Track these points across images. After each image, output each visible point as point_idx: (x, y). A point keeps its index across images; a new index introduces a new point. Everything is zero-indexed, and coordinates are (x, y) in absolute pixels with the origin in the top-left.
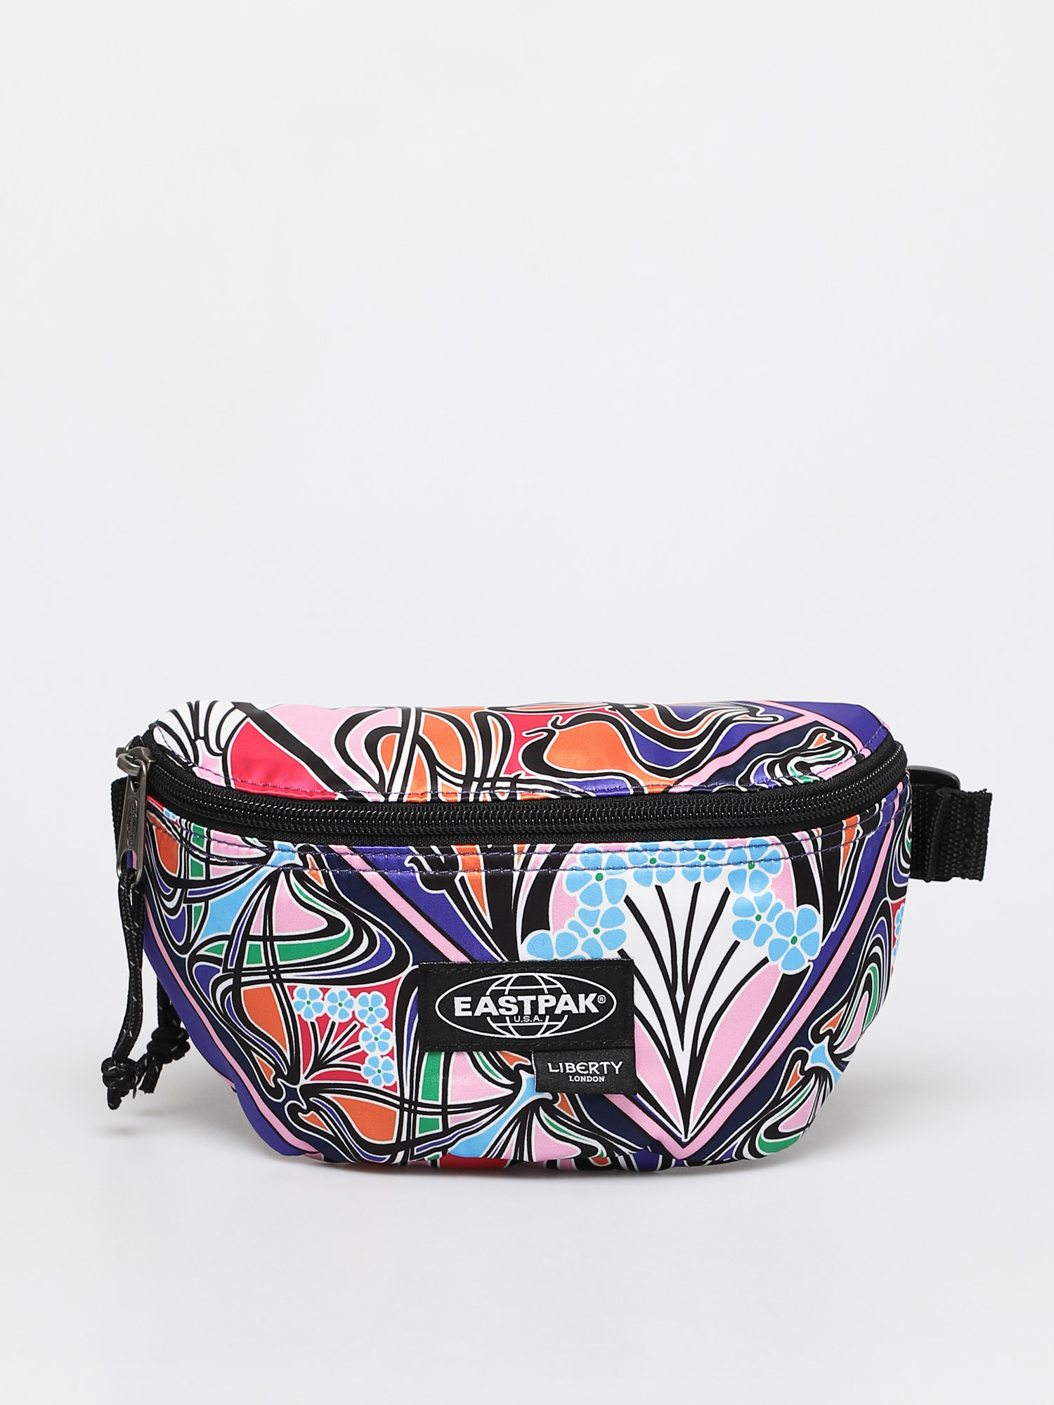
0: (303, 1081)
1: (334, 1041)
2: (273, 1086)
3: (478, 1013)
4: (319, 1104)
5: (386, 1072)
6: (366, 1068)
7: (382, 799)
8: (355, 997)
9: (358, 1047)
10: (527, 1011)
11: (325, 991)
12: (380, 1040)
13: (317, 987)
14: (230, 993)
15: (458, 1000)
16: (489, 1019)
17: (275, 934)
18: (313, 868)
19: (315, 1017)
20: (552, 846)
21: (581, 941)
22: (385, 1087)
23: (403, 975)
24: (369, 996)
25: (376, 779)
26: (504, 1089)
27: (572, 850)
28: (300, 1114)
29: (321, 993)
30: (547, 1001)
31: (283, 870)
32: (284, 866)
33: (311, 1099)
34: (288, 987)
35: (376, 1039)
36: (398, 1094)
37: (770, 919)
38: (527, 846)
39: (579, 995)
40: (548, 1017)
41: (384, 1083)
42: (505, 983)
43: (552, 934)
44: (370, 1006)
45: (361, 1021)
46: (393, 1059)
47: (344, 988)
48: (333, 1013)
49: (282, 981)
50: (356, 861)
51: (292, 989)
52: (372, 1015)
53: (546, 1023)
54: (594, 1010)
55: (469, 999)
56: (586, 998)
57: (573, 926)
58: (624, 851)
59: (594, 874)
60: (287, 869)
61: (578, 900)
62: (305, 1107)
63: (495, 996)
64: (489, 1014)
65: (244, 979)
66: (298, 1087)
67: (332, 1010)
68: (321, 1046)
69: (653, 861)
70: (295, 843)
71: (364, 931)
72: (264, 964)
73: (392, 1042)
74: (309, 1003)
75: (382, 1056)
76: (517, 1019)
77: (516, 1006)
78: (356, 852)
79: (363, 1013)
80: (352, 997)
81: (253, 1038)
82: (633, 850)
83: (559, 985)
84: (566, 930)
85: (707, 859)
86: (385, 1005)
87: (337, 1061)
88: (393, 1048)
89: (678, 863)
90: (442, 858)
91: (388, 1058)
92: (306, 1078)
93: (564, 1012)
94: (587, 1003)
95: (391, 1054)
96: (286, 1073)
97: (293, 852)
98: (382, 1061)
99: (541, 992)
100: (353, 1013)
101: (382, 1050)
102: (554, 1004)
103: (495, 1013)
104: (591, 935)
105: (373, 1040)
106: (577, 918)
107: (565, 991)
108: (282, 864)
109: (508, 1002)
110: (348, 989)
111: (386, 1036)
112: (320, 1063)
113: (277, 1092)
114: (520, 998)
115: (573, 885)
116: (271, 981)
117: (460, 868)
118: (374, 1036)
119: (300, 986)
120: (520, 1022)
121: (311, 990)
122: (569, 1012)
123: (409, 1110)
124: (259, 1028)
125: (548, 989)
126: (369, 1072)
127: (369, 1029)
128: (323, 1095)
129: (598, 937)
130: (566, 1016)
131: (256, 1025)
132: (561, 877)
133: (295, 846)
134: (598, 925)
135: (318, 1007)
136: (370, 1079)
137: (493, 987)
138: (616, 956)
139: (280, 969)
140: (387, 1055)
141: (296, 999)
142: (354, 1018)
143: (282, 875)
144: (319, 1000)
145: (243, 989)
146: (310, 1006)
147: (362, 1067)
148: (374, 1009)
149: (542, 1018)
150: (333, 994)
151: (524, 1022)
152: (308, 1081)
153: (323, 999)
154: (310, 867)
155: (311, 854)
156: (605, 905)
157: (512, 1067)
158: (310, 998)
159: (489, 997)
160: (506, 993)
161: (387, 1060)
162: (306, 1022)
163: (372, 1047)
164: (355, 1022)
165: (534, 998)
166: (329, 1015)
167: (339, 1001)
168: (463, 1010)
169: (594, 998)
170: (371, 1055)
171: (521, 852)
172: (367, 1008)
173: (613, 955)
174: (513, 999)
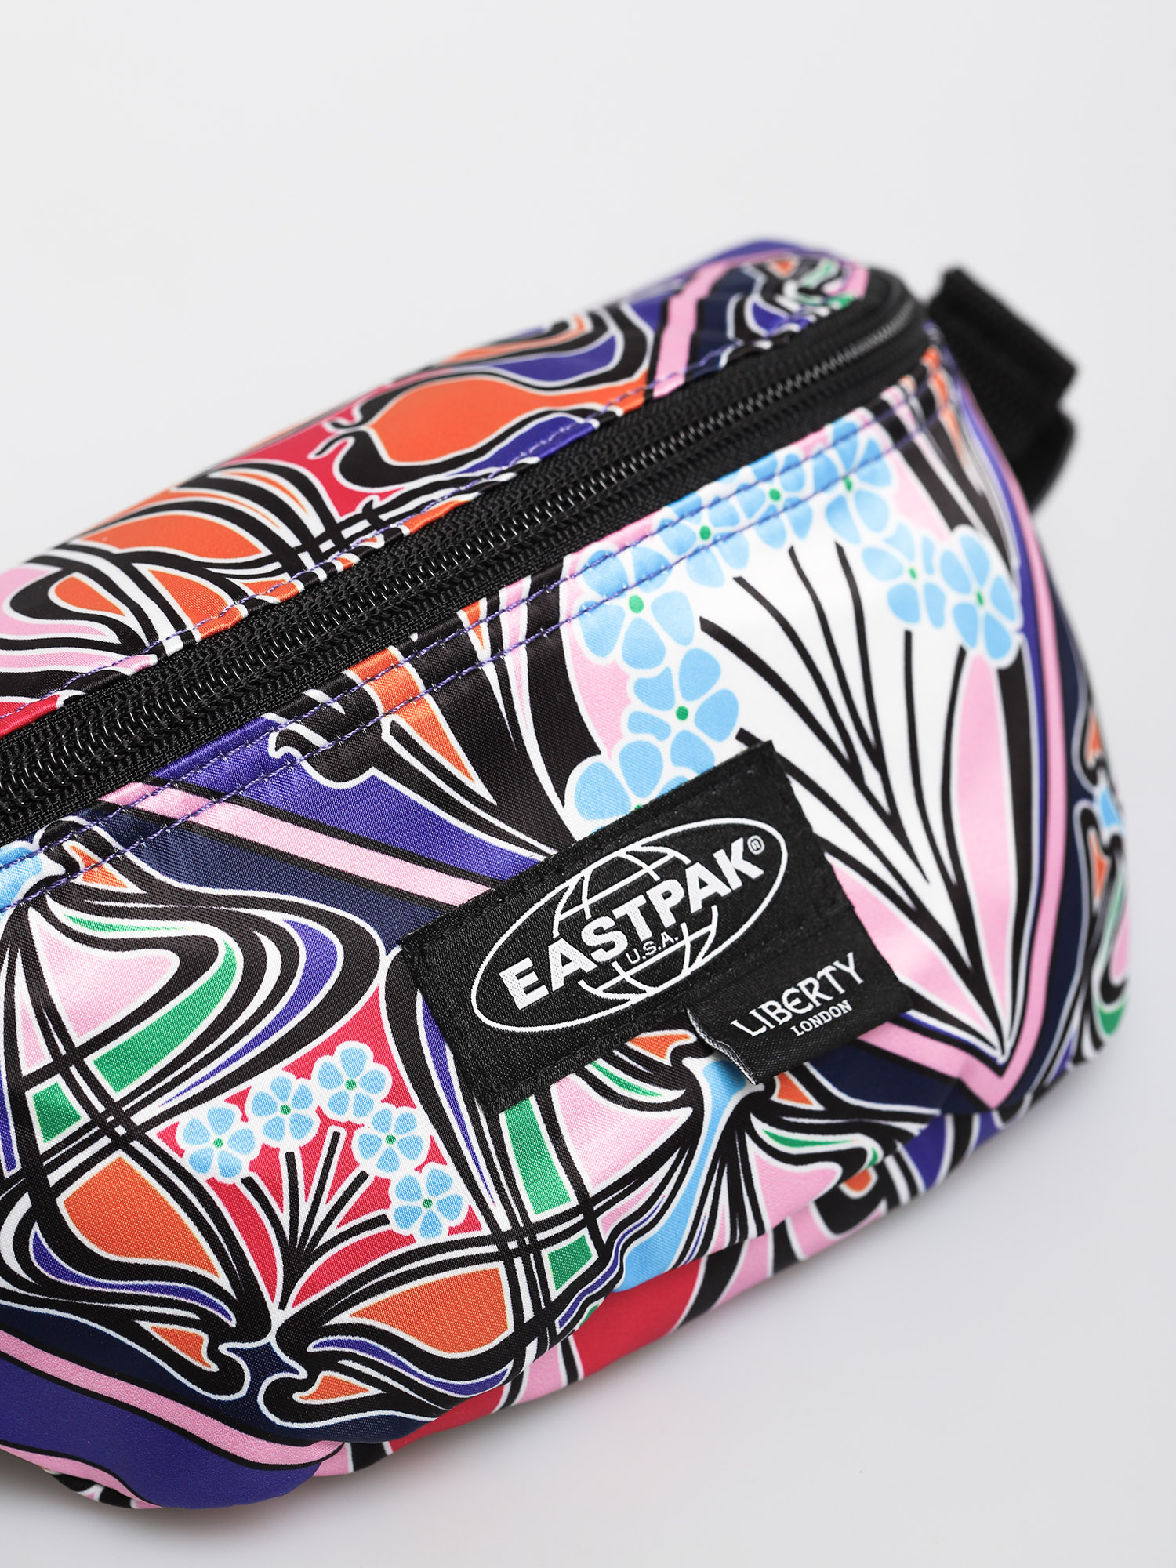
0: (278, 1318)
1: (307, 1192)
2: (214, 1368)
3: (557, 983)
4: (331, 1348)
5: (440, 1197)
6: (399, 1211)
7: (152, 660)
8: (308, 1077)
9: (363, 1176)
10: (644, 932)
11: (240, 1100)
12: (398, 1138)
13: (219, 1101)
14: (36, 1228)
15: (508, 976)
16: (582, 983)
17: (78, 1041)
18: (92, 866)
19: (246, 1165)
20: (526, 583)
21: (665, 747)
22: (452, 1231)
23: (380, 981)
24: (335, 1060)
25: (111, 637)
26: (674, 1112)
27: (565, 573)
28: (297, 1397)
29: (235, 1108)
30: (667, 895)
31: (29, 904)
32: (27, 895)
33: (310, 1349)
34: (159, 1135)
35: (391, 1139)
36: (486, 1231)
37: (929, 569)
38: (483, 604)
39: (716, 855)
40: (684, 926)
41: (447, 1223)
42: (575, 899)
43: (608, 759)
44: (346, 1078)
45: (343, 1119)
46: (445, 1163)
47: (277, 1071)
48: (279, 1136)
49: (139, 1133)
50: (169, 802)
51: (169, 1135)
52: (358, 1096)
53: (687, 940)
54: (755, 872)
55: (527, 963)
56: (729, 854)
57: (638, 722)
58: (653, 534)
59: (623, 602)
60: (36, 897)
61: (625, 667)
62: (303, 1374)
63: (572, 931)
64: (579, 974)
65: (54, 1178)
66: (271, 1338)
67: (274, 1129)
68: (284, 1219)
69: (705, 533)
70: (28, 837)
71: (259, 935)
72: (85, 1118)
73: (425, 1129)
74: (218, 1143)
75: (419, 1169)
76: (634, 958)
77: (619, 933)
78: (160, 783)
79: (339, 1102)
80: (303, 1081)
81: (128, 1292)
82: (663, 527)
83: (672, 854)
84: (629, 737)
85: (785, 496)
86: (375, 1060)
87: (332, 1232)
88: (432, 1139)
89: (744, 520)
90: (337, 706)
91: (432, 1165)
92: (282, 1306)
93: (707, 903)
94: (735, 864)
95: (434, 1156)
96: (233, 1323)
97: (31, 855)
98: (422, 1178)
99: (646, 883)
100: (319, 1111)
101: (412, 1156)
102: (682, 895)
103: (589, 966)
104: (677, 726)
105: (385, 1145)
106: (637, 705)
107: (687, 861)
108: (20, 896)
109: (599, 931)
110: (287, 1069)
111: (407, 1123)
112: (298, 1255)
113: (228, 1377)
114: (618, 912)
115: (599, 643)
116: (119, 1143)
117: (381, 710)
118: (383, 1136)
119: (183, 1119)
120: (642, 961)
121: (212, 1115)
122: (715, 899)
123: (522, 1251)
124: (133, 1260)
125: (656, 871)
126: (408, 1216)
127: (368, 1128)
128: (333, 1322)
129: (689, 725)
130: (714, 908)
131: (124, 1259)
132: (572, 635)
133: (31, 842)
134: (680, 701)
135: (244, 1139)
136: (414, 1230)
137: (559, 917)
138: (739, 748)
139: (124, 1109)
140: (428, 1161)
141: (190, 1149)
142: (326, 1122)
143: (34, 916)
144: (237, 1125)
145: (60, 1201)
146: (225, 1147)
147: (390, 1213)
148: (357, 1080)
149: (675, 932)
150: (262, 1098)
151: (649, 957)
152: (291, 1311)
153: (245, 1119)
154: (82, 866)
155: (72, 838)
156: (674, 657)
157: (667, 1061)
158: (217, 1132)
159: (562, 940)
160: (588, 916)
161: (433, 1171)
162: (234, 1185)
163: (389, 1162)
164: (332, 1129)
165: (640, 900)
166: (273, 1144)
167: (280, 1104)
168: (528, 990)
169: (741, 849)
170: (395, 1178)
171: (475, 622)
172: (343, 1088)
173: (729, 749)
174: (606, 922)
